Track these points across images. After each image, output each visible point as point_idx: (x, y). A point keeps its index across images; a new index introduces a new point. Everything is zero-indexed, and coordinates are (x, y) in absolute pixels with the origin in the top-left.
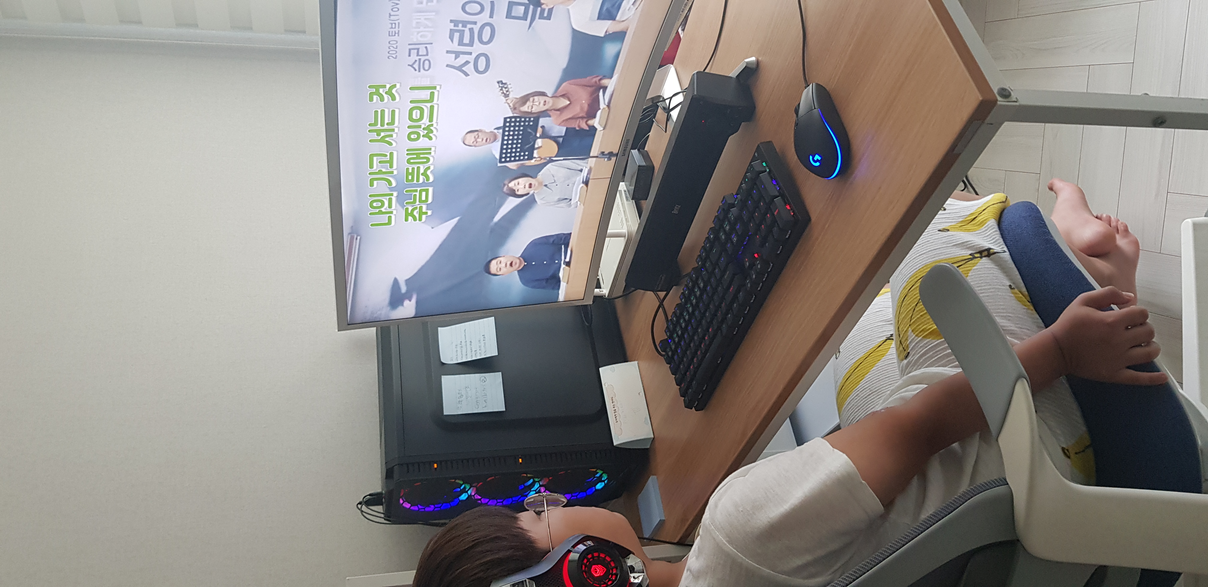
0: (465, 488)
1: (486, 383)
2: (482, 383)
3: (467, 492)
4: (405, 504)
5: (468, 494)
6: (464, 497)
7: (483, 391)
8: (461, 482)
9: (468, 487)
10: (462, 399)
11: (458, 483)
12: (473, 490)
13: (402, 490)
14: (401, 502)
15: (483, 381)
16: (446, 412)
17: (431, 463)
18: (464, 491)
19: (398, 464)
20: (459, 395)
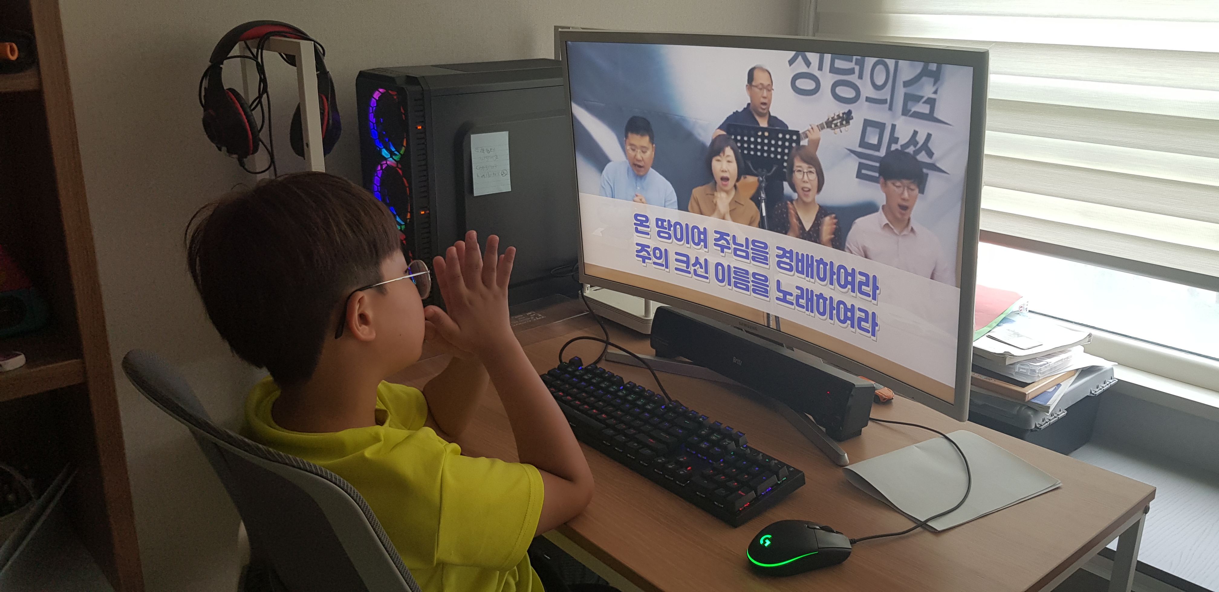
0: (396, 155)
1: (501, 176)
2: (501, 172)
3: (391, 157)
4: (378, 94)
5: (389, 158)
6: (385, 153)
7: (493, 174)
8: (402, 152)
9: (396, 158)
10: (486, 153)
11: (401, 149)
12: (394, 163)
13: (396, 93)
14: (381, 90)
15: (503, 173)
16: (473, 137)
17: (423, 123)
18: (392, 154)
19: (423, 90)
20: (490, 150)
